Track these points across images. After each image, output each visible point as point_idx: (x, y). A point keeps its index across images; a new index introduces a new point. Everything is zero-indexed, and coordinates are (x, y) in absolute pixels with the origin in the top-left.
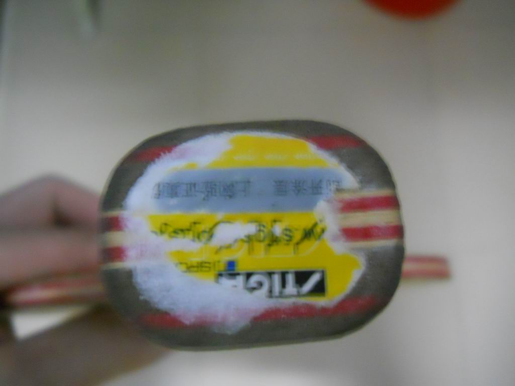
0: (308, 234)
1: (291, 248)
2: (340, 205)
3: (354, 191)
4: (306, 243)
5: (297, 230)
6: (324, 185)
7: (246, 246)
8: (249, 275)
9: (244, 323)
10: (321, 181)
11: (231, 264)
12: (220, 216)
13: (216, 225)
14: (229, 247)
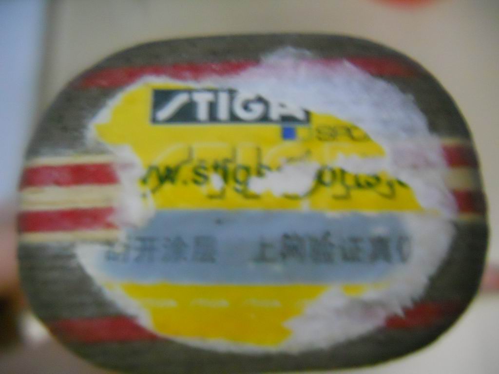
0: (168, 175)
1: (197, 155)
2: (111, 219)
3: (85, 241)
4: (172, 162)
5: (185, 183)
6: (134, 254)
7: (266, 161)
8: (265, 118)
9: (271, 59)
10: (138, 260)
11: (288, 134)
12: (304, 206)
13: (312, 192)
14: (290, 160)
